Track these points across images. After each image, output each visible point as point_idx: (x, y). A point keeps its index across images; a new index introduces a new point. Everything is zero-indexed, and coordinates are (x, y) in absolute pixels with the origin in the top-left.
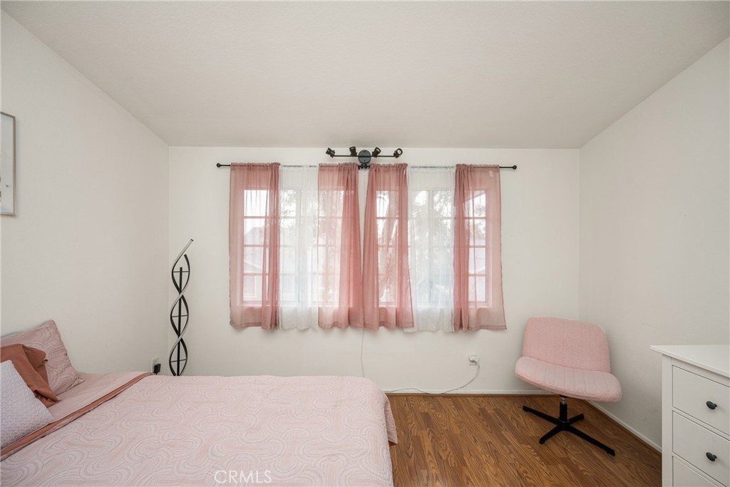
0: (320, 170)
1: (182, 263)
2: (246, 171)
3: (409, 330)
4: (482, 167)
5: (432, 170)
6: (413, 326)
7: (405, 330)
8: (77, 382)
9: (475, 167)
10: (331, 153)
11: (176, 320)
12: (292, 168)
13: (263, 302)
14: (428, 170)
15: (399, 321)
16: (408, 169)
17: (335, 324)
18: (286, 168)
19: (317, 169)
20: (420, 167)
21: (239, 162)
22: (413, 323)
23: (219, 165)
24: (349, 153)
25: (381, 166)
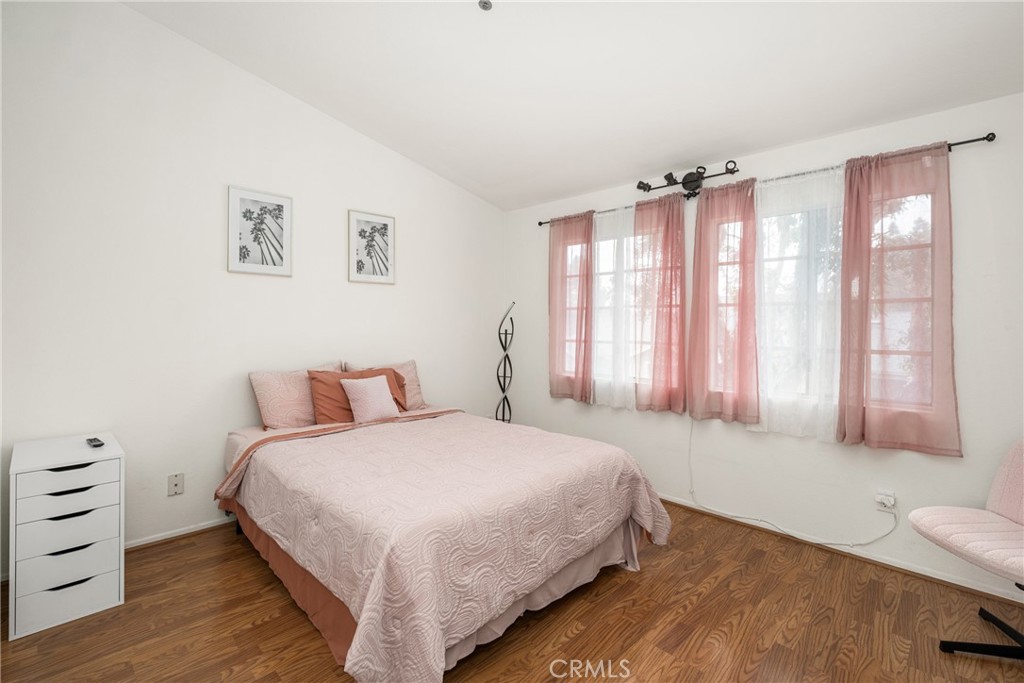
0: (637, 210)
1: (507, 325)
2: (562, 226)
3: (754, 428)
4: (903, 155)
5: (800, 179)
6: (758, 423)
7: (748, 428)
8: (422, 405)
9: (886, 158)
10: (644, 187)
11: (502, 380)
12: (608, 214)
13: (577, 372)
14: (794, 179)
15: (740, 414)
16: (757, 186)
17: (650, 407)
18: (601, 215)
19: (634, 209)
20: (777, 179)
21: (557, 217)
22: (758, 417)
23: (540, 224)
24: (665, 183)
25: (716, 190)
